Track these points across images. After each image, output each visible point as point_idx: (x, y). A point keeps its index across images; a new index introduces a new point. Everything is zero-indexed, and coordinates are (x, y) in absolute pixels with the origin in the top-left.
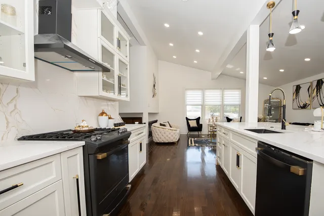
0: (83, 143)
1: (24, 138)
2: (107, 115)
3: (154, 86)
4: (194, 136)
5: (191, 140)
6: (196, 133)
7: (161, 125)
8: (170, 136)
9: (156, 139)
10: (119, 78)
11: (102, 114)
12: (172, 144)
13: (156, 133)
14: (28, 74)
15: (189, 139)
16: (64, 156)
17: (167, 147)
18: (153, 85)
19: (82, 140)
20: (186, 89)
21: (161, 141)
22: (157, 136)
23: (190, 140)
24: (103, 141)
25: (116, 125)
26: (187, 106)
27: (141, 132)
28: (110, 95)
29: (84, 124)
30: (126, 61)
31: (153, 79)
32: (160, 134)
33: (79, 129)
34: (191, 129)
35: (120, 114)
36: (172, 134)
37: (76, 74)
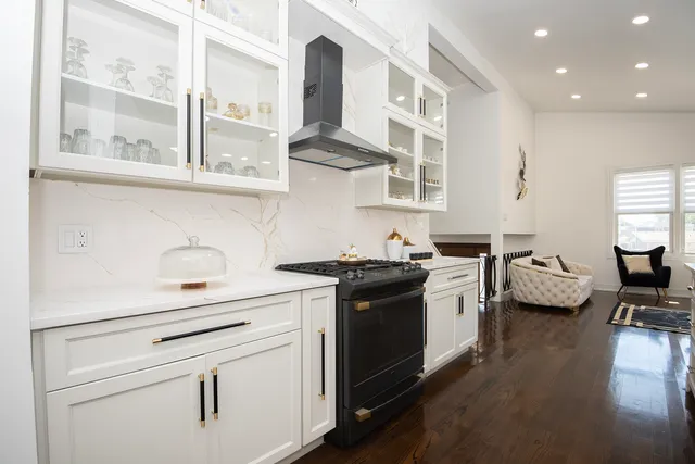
0: (336, 281)
1: (281, 268)
2: (400, 238)
3: (522, 173)
4: (638, 300)
5: (625, 311)
6: (650, 292)
7: (535, 262)
8: (554, 290)
9: (520, 294)
10: (423, 169)
11: (393, 236)
12: (565, 311)
13: (520, 281)
14: (281, 184)
15: (619, 304)
16: (307, 296)
17: (549, 316)
18: (518, 171)
19: (335, 276)
20: (619, 171)
21: (531, 299)
22: (524, 289)
23: (620, 309)
24: (366, 280)
25: (413, 256)
26: (620, 217)
27: (464, 273)
28: (405, 202)
29: (353, 252)
30: (441, 134)
31: (519, 157)
32: (530, 285)
33: (343, 259)
34: (628, 278)
35: (431, 236)
36: (562, 286)
37: (353, 172)
